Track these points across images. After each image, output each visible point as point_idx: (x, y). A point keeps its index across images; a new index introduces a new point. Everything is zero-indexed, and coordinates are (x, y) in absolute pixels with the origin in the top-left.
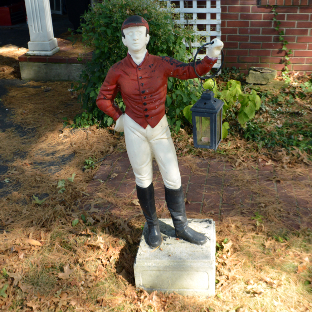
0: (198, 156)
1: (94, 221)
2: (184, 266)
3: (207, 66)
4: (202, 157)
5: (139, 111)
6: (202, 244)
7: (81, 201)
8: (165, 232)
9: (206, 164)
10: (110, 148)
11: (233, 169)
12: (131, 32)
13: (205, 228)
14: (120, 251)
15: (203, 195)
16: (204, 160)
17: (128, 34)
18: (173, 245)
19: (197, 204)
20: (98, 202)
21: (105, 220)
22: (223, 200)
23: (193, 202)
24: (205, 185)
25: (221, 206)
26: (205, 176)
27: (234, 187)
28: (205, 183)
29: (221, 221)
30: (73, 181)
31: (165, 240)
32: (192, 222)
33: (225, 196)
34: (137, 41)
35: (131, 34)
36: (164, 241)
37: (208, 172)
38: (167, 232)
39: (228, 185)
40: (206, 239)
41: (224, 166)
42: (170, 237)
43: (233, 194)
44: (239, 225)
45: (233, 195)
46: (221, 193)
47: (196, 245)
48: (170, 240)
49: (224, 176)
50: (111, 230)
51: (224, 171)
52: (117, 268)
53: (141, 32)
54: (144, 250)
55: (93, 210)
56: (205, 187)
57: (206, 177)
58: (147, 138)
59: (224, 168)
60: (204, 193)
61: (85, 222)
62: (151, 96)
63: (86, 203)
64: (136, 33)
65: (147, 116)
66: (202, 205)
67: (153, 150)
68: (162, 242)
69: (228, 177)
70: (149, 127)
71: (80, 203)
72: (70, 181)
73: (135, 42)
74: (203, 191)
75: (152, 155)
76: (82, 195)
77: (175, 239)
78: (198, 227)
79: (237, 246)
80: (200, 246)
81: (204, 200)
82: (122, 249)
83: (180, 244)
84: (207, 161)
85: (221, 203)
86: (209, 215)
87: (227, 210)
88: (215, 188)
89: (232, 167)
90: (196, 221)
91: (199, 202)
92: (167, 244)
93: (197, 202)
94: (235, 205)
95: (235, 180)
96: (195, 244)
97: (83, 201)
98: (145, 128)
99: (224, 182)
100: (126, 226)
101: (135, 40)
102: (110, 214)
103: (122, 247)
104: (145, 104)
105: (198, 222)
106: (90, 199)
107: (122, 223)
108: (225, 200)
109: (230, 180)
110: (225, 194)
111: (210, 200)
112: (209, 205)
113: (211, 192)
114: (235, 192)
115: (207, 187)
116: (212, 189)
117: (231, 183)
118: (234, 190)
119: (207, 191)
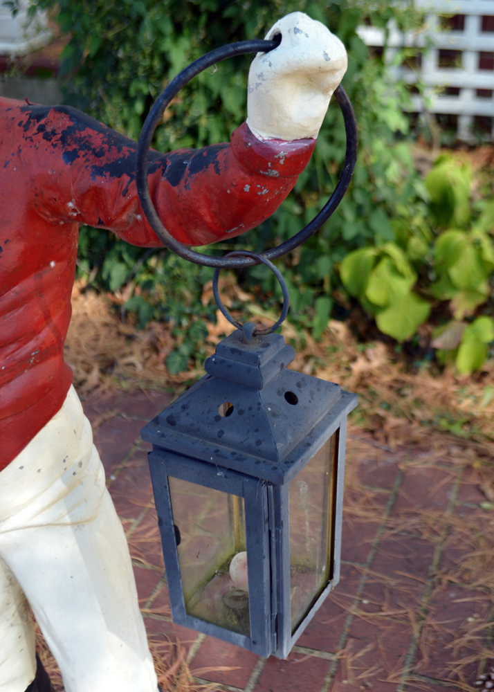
0: (372, 432)
3: (247, 188)
4: (383, 440)
9: (393, 471)
11: (486, 505)
15: (350, 618)
16: (388, 452)
19: (315, 660)
22: (419, 656)
24: (366, 571)
26: (374, 527)
27: (474, 593)
28: (370, 557)
33: (431, 639)
37: (394, 513)
39: (450, 582)
41: (455, 489)
43: (463, 627)
45: (462, 634)
46: (419, 619)
49: (443, 533)
51: (448, 513)
56: (363, 580)
57: (380, 531)
59: (452, 496)
60: (353, 610)
66: (333, 669)
69: (460, 541)
74: (351, 600)
81: (344, 646)
84: (398, 457)
85: (406, 670)
88: (403, 589)
89: (483, 493)
91: (326, 656)
93: (316, 654)
95: (483, 557)
99: (440, 567)
108: (426, 659)
109: (464, 557)
110: (430, 626)
111: (370, 647)
112: (358, 673)
113: (381, 611)
114: (470, 620)
115: (372, 578)
116: (387, 595)
117: (467, 571)
118: (470, 609)
119: (365, 602)
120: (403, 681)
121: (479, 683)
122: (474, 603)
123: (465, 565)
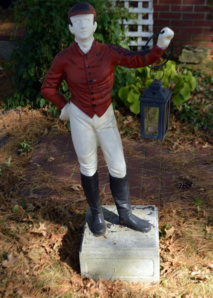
0: (135, 138)
1: (34, 207)
2: (130, 254)
3: (156, 56)
4: (138, 140)
5: (86, 100)
6: (146, 231)
7: (19, 187)
8: (108, 219)
9: (143, 147)
10: (44, 130)
11: (171, 152)
12: (79, 20)
13: (149, 215)
14: (63, 238)
15: (142, 180)
16: (140, 142)
17: (75, 22)
18: (117, 233)
19: (136, 188)
20: (36, 188)
21: (46, 206)
22: (162, 184)
23: (132, 187)
24: (143, 169)
25: (161, 191)
26: (142, 160)
27: (173, 171)
28: (143, 166)
29: (162, 206)
30: (9, 166)
31: (110, 228)
32: (135, 208)
33: (164, 181)
34: (85, 30)
35: (79, 22)
36: (108, 228)
37: (146, 156)
38: (110, 219)
39: (166, 169)
40: (151, 227)
41: (161, 149)
42: (114, 224)
43: (172, 178)
44: (179, 210)
45: (172, 179)
46: (160, 177)
47: (141, 233)
48: (114, 227)
49: (161, 159)
50: (51, 216)
51: (161, 155)
52: (61, 256)
53: (89, 20)
54: (89, 238)
55: (32, 195)
56: (143, 171)
57: (144, 160)
58: (93, 127)
59: (161, 151)
61: (25, 208)
62: (98, 86)
63: (24, 189)
64: (84, 21)
65: (94, 106)
66: (141, 189)
67: (99, 139)
68: (107, 230)
69: (166, 160)
70: (95, 117)
71: (18, 188)
72: (6, 165)
73: (83, 30)
74: (142, 176)
75: (97, 144)
76: (19, 180)
77: (119, 227)
78: (141, 214)
79: (179, 232)
80: (145, 233)
81: (143, 185)
82: (64, 236)
83: (125, 231)
84: (144, 144)
85: (160, 187)
86: (149, 200)
87: (167, 195)
88: (154, 172)
89: (169, 149)
90: (139, 207)
91: (139, 187)
92: (112, 232)
93: (136, 187)
94: (174, 189)
95: (173, 163)
96: (139, 232)
97: (22, 186)
98: (92, 117)
99: (162, 166)
100: (67, 212)
101: (83, 29)
102: (50, 200)
103: (65, 234)
104: (92, 94)
105: (141, 209)
106: (28, 184)
107: (63, 209)
108: (164, 185)
109: (168, 164)
110: (163, 178)
111: (149, 184)
112: (148, 189)
113: (150, 177)
114: (173, 176)
115: (145, 171)
116: (150, 173)
117: (169, 166)
118: (173, 174)
119: (145, 175)
120: (160, 190)
121: (179, 186)
122: (173, 173)
123: (169, 165)
